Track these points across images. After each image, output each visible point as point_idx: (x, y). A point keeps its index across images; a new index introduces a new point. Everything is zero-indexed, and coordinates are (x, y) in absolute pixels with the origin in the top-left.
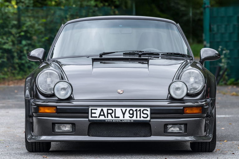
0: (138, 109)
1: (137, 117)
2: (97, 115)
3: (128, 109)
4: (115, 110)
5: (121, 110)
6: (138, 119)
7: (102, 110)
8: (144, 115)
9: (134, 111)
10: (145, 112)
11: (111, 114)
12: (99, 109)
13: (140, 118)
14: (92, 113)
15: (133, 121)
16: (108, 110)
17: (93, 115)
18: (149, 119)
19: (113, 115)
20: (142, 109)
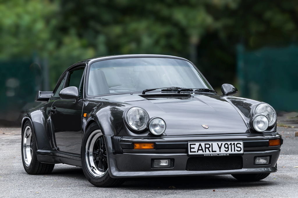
0: (233, 143)
1: (231, 151)
2: (196, 150)
3: (224, 143)
4: (212, 144)
5: (218, 144)
6: (233, 152)
7: (200, 145)
8: (238, 149)
9: (229, 145)
10: (238, 145)
11: (208, 148)
12: (197, 144)
13: (235, 151)
14: (191, 148)
15: (228, 155)
16: (205, 144)
17: (192, 150)
18: (242, 152)
19: (210, 149)
20: (236, 143)
